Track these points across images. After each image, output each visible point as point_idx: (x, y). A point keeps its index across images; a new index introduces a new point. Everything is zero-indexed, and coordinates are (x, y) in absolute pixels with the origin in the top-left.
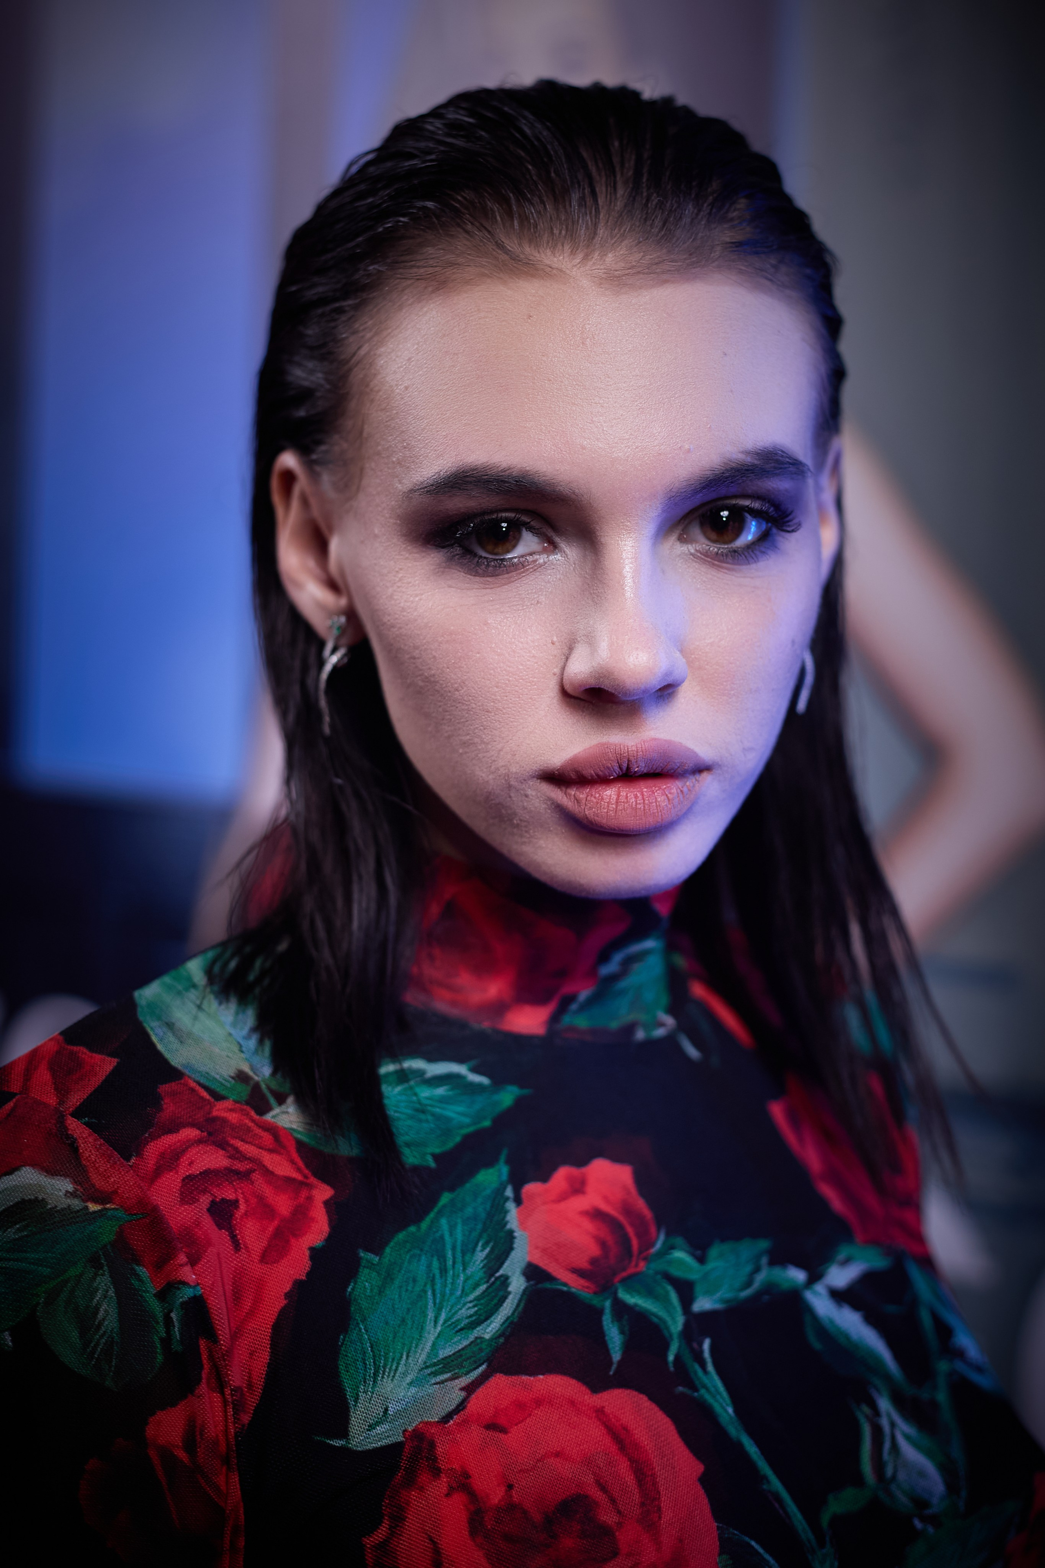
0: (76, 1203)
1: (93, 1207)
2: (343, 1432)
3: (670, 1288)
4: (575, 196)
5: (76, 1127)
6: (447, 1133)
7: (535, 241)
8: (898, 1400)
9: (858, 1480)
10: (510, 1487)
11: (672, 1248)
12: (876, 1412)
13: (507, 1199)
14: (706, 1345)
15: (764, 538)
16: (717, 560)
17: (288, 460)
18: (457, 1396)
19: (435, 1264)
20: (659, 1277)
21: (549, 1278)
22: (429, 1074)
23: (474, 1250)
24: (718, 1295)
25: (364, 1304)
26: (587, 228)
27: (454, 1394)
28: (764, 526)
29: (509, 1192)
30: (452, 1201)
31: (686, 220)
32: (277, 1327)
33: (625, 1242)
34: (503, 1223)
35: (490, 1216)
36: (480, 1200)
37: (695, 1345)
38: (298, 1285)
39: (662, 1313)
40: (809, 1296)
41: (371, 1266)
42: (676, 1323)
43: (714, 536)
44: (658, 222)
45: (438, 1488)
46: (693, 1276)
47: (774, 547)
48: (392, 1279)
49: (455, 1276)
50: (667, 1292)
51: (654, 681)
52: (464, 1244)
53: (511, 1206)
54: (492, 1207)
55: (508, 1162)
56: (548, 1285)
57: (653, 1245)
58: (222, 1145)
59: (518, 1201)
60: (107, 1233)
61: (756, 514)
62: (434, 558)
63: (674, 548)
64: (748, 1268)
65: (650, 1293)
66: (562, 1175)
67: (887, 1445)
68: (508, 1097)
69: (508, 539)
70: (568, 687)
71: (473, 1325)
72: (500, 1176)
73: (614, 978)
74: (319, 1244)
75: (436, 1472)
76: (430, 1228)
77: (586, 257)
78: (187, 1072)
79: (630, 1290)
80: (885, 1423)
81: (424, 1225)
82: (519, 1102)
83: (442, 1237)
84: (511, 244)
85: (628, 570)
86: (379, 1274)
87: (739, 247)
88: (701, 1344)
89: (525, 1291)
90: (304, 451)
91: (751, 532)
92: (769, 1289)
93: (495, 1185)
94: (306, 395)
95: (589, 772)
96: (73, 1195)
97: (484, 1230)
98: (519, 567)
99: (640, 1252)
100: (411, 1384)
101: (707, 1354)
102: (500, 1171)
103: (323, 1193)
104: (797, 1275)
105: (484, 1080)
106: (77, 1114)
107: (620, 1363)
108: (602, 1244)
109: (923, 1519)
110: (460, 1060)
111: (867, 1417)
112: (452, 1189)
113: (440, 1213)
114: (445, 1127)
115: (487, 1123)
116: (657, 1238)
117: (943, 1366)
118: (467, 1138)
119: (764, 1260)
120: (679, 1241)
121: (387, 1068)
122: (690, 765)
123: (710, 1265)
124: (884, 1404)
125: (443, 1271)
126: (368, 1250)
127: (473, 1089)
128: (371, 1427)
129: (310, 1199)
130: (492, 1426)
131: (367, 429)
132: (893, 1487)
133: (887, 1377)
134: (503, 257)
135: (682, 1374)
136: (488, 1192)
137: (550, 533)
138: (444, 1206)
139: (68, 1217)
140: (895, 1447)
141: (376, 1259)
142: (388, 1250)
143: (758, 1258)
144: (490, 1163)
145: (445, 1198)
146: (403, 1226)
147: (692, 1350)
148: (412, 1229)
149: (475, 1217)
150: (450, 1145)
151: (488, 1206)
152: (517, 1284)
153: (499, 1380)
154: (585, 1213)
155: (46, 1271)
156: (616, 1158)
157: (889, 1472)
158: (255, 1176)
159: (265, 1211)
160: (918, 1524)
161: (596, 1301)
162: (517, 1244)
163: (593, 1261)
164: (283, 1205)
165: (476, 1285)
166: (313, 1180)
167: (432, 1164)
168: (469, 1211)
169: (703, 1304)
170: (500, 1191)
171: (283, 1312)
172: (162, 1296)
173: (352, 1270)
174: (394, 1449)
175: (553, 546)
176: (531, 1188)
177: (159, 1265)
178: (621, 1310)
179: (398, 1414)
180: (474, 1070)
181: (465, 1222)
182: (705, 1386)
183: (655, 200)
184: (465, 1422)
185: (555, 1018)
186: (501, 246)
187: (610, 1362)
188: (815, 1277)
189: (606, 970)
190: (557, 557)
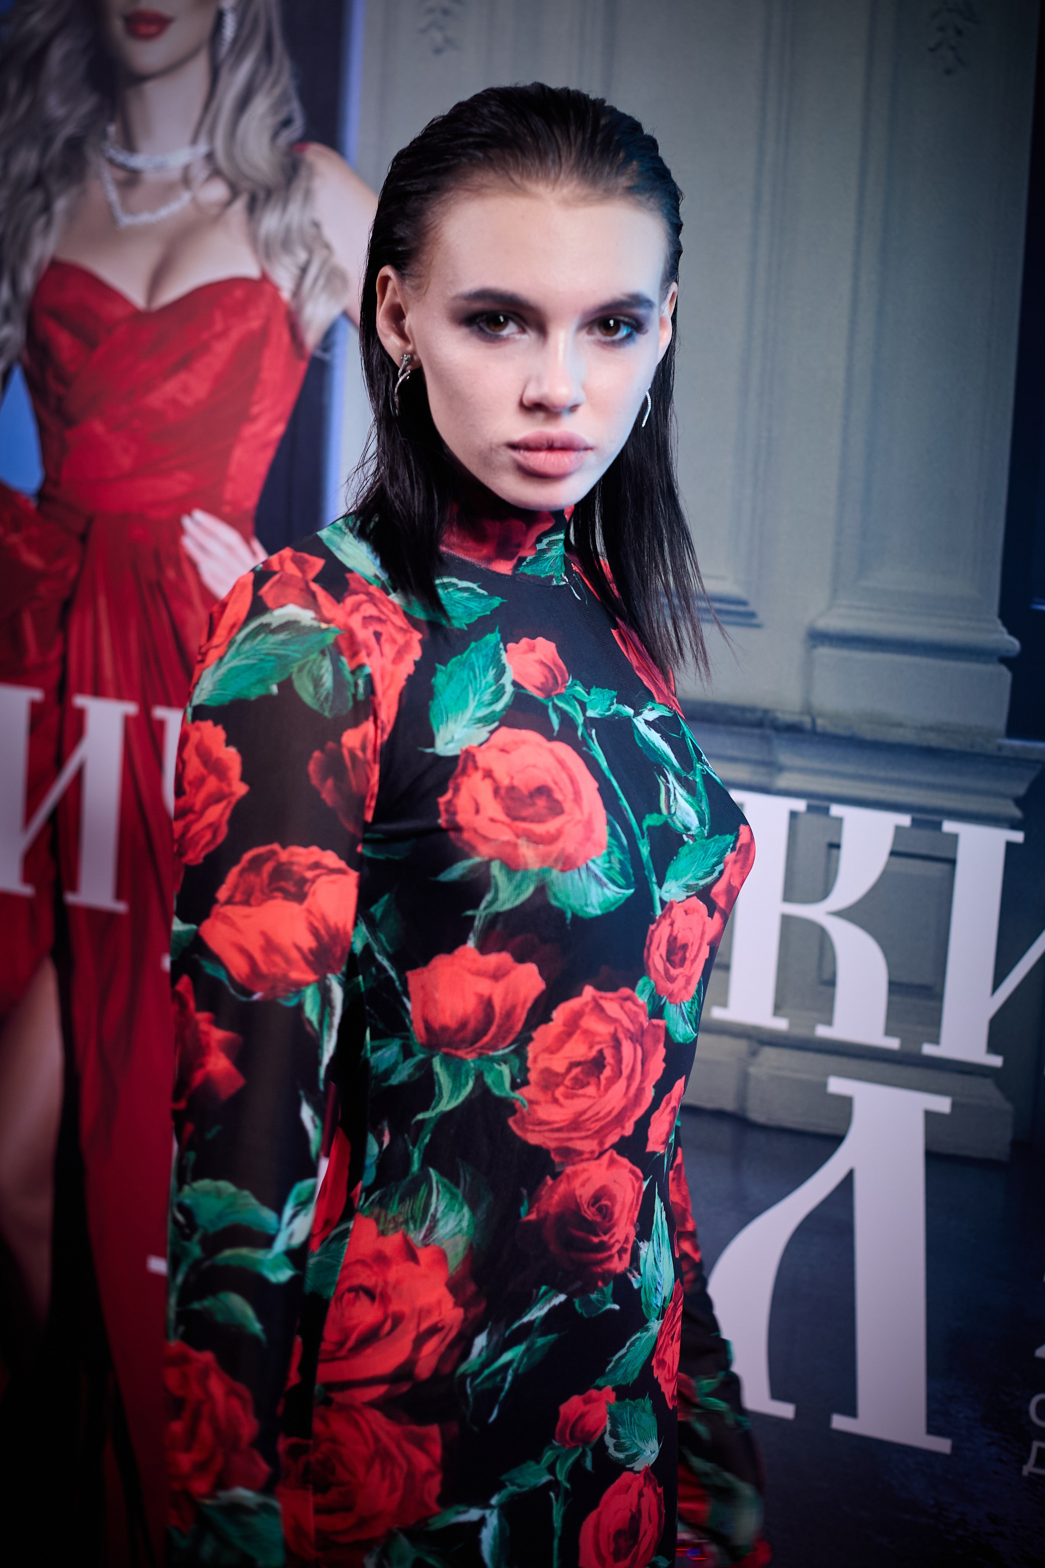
0: (315, 623)
1: (324, 626)
2: (432, 744)
3: (576, 703)
4: (551, 157)
5: (315, 587)
6: (470, 615)
7: (529, 177)
8: (678, 777)
9: (659, 812)
10: (512, 778)
11: (576, 685)
12: (668, 782)
13: (501, 649)
14: (594, 732)
15: (629, 336)
16: (605, 344)
17: (387, 271)
18: (487, 735)
19: (471, 674)
20: (571, 697)
21: (523, 688)
22: (460, 586)
23: (488, 670)
24: (597, 711)
25: (440, 688)
26: (555, 174)
27: (483, 734)
28: (629, 330)
29: (501, 646)
30: (476, 646)
31: (605, 174)
32: (401, 695)
33: (555, 677)
34: (500, 660)
35: (494, 655)
36: (489, 648)
37: (589, 731)
38: (409, 676)
39: (574, 713)
40: (635, 720)
41: (441, 671)
42: (580, 720)
43: (604, 332)
44: (591, 175)
45: (477, 776)
46: (585, 700)
47: (634, 340)
48: (452, 679)
49: (481, 681)
50: (575, 705)
51: (570, 403)
52: (483, 667)
53: (503, 652)
54: (494, 652)
55: (500, 632)
56: (522, 691)
57: (567, 682)
58: (375, 605)
59: (506, 650)
60: (330, 639)
61: (626, 324)
62: (463, 331)
63: (584, 336)
64: (609, 702)
65: (568, 703)
66: (524, 641)
67: (672, 798)
68: (497, 602)
69: (502, 325)
70: (525, 402)
71: (491, 704)
72: (497, 638)
73: (544, 551)
74: (417, 658)
75: (476, 768)
76: (467, 657)
77: (553, 189)
78: (355, 571)
79: (559, 699)
80: (671, 786)
81: (465, 655)
82: (502, 604)
83: (473, 663)
84: (517, 178)
85: (561, 346)
86: (446, 675)
87: (630, 190)
88: (591, 731)
89: (513, 692)
90: (399, 267)
91: (623, 332)
92: (617, 713)
93: (495, 642)
94: (401, 241)
95: (532, 444)
96: (315, 619)
97: (492, 662)
98: (506, 339)
99: (562, 684)
100: (464, 727)
101: (594, 736)
102: (496, 635)
103: (417, 636)
104: (629, 711)
105: (486, 593)
106: (315, 580)
107: (559, 731)
108: (546, 677)
109: (688, 836)
110: (474, 582)
111: (663, 782)
112: (476, 641)
113: (471, 651)
114: (469, 612)
115: (488, 613)
116: (569, 679)
117: (698, 766)
118: (480, 618)
119: (615, 701)
120: (578, 682)
121: (438, 582)
122: (583, 446)
123: (592, 697)
124: (671, 777)
125: (475, 678)
126: (440, 663)
127: (481, 596)
128: (447, 744)
129: (411, 638)
130: (503, 750)
131: (434, 262)
132: (674, 818)
133: (673, 766)
134: (512, 184)
135: (584, 743)
136: (492, 644)
137: (523, 324)
138: (473, 649)
139: (311, 630)
140: (675, 798)
141: (443, 668)
142: (449, 665)
143: (612, 699)
144: (492, 631)
145: (473, 645)
146: (455, 655)
147: (588, 733)
148: (459, 657)
149: (486, 655)
150: (473, 621)
151: (493, 650)
152: (509, 689)
153: (504, 730)
154: (537, 661)
155: (298, 656)
156: (548, 638)
157: (673, 811)
158: (389, 623)
159: (394, 641)
160: (685, 838)
161: (545, 702)
162: (507, 670)
163: (542, 684)
164: (400, 639)
165: (491, 687)
166: (412, 629)
167: (466, 628)
168: (484, 652)
169: (590, 713)
170: (497, 645)
171: (404, 688)
172: (353, 672)
173: (433, 672)
174: (455, 758)
175: (523, 331)
176: (510, 645)
177: (354, 654)
178: (556, 708)
179: (459, 740)
180: (479, 587)
181: (484, 656)
182: (594, 750)
183: (589, 164)
184: (489, 748)
185: (516, 567)
186: (512, 180)
187: (553, 730)
188: (637, 714)
189: (540, 547)
190: (525, 337)
